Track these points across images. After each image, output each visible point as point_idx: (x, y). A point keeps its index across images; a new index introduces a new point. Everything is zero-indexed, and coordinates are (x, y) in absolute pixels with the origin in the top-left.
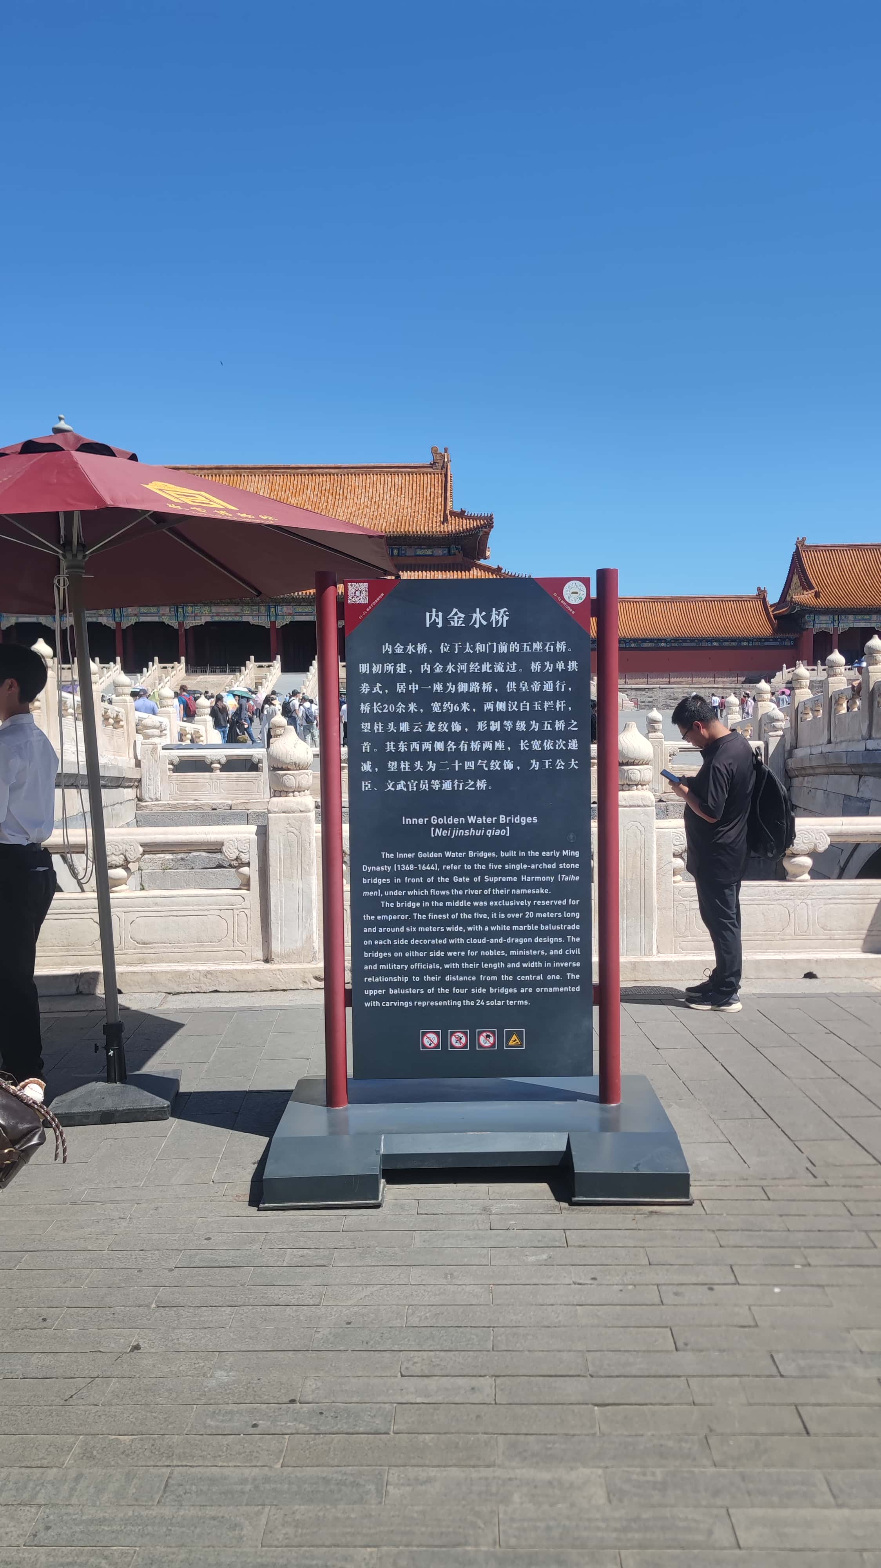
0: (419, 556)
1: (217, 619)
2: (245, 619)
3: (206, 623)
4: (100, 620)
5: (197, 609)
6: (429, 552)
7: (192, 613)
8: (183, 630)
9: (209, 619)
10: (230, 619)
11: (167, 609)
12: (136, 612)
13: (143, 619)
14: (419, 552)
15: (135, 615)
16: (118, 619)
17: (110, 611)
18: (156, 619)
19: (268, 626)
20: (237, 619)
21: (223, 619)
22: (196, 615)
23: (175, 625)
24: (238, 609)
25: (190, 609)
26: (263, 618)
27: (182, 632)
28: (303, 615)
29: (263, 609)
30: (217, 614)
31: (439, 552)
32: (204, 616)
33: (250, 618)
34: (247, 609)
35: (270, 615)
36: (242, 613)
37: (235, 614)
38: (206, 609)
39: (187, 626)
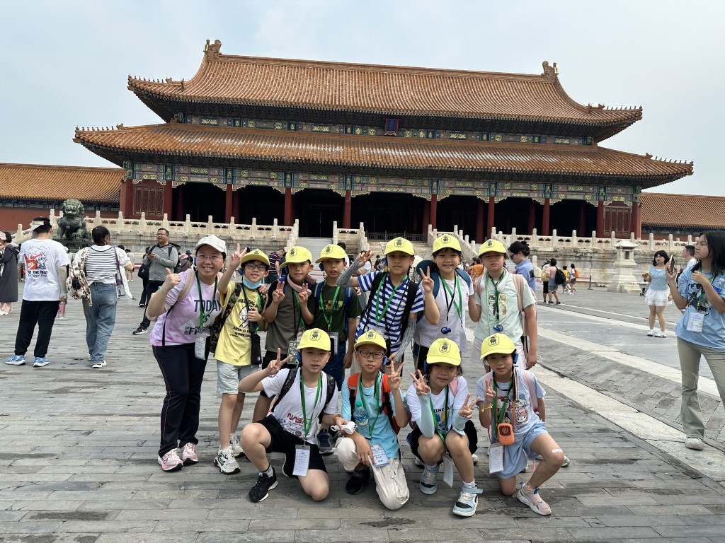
0: (558, 143)
1: (382, 190)
2: (408, 191)
3: (372, 193)
4: (271, 184)
5: (364, 180)
6: (566, 141)
7: (360, 183)
8: (350, 199)
9: (374, 189)
10: (395, 190)
11: (337, 178)
12: (307, 179)
13: (313, 186)
15: (305, 181)
16: (289, 185)
17: (281, 175)
18: (324, 187)
19: (429, 198)
20: (401, 190)
21: (388, 190)
22: (363, 184)
23: (343, 194)
24: (403, 182)
25: (358, 179)
26: (426, 191)
27: (348, 201)
28: (463, 189)
29: (426, 183)
30: (383, 185)
31: (576, 142)
32: (370, 187)
33: (414, 191)
34: (411, 182)
35: (432, 188)
36: (406, 185)
37: (400, 186)
38: (373, 180)
39: (353, 195)
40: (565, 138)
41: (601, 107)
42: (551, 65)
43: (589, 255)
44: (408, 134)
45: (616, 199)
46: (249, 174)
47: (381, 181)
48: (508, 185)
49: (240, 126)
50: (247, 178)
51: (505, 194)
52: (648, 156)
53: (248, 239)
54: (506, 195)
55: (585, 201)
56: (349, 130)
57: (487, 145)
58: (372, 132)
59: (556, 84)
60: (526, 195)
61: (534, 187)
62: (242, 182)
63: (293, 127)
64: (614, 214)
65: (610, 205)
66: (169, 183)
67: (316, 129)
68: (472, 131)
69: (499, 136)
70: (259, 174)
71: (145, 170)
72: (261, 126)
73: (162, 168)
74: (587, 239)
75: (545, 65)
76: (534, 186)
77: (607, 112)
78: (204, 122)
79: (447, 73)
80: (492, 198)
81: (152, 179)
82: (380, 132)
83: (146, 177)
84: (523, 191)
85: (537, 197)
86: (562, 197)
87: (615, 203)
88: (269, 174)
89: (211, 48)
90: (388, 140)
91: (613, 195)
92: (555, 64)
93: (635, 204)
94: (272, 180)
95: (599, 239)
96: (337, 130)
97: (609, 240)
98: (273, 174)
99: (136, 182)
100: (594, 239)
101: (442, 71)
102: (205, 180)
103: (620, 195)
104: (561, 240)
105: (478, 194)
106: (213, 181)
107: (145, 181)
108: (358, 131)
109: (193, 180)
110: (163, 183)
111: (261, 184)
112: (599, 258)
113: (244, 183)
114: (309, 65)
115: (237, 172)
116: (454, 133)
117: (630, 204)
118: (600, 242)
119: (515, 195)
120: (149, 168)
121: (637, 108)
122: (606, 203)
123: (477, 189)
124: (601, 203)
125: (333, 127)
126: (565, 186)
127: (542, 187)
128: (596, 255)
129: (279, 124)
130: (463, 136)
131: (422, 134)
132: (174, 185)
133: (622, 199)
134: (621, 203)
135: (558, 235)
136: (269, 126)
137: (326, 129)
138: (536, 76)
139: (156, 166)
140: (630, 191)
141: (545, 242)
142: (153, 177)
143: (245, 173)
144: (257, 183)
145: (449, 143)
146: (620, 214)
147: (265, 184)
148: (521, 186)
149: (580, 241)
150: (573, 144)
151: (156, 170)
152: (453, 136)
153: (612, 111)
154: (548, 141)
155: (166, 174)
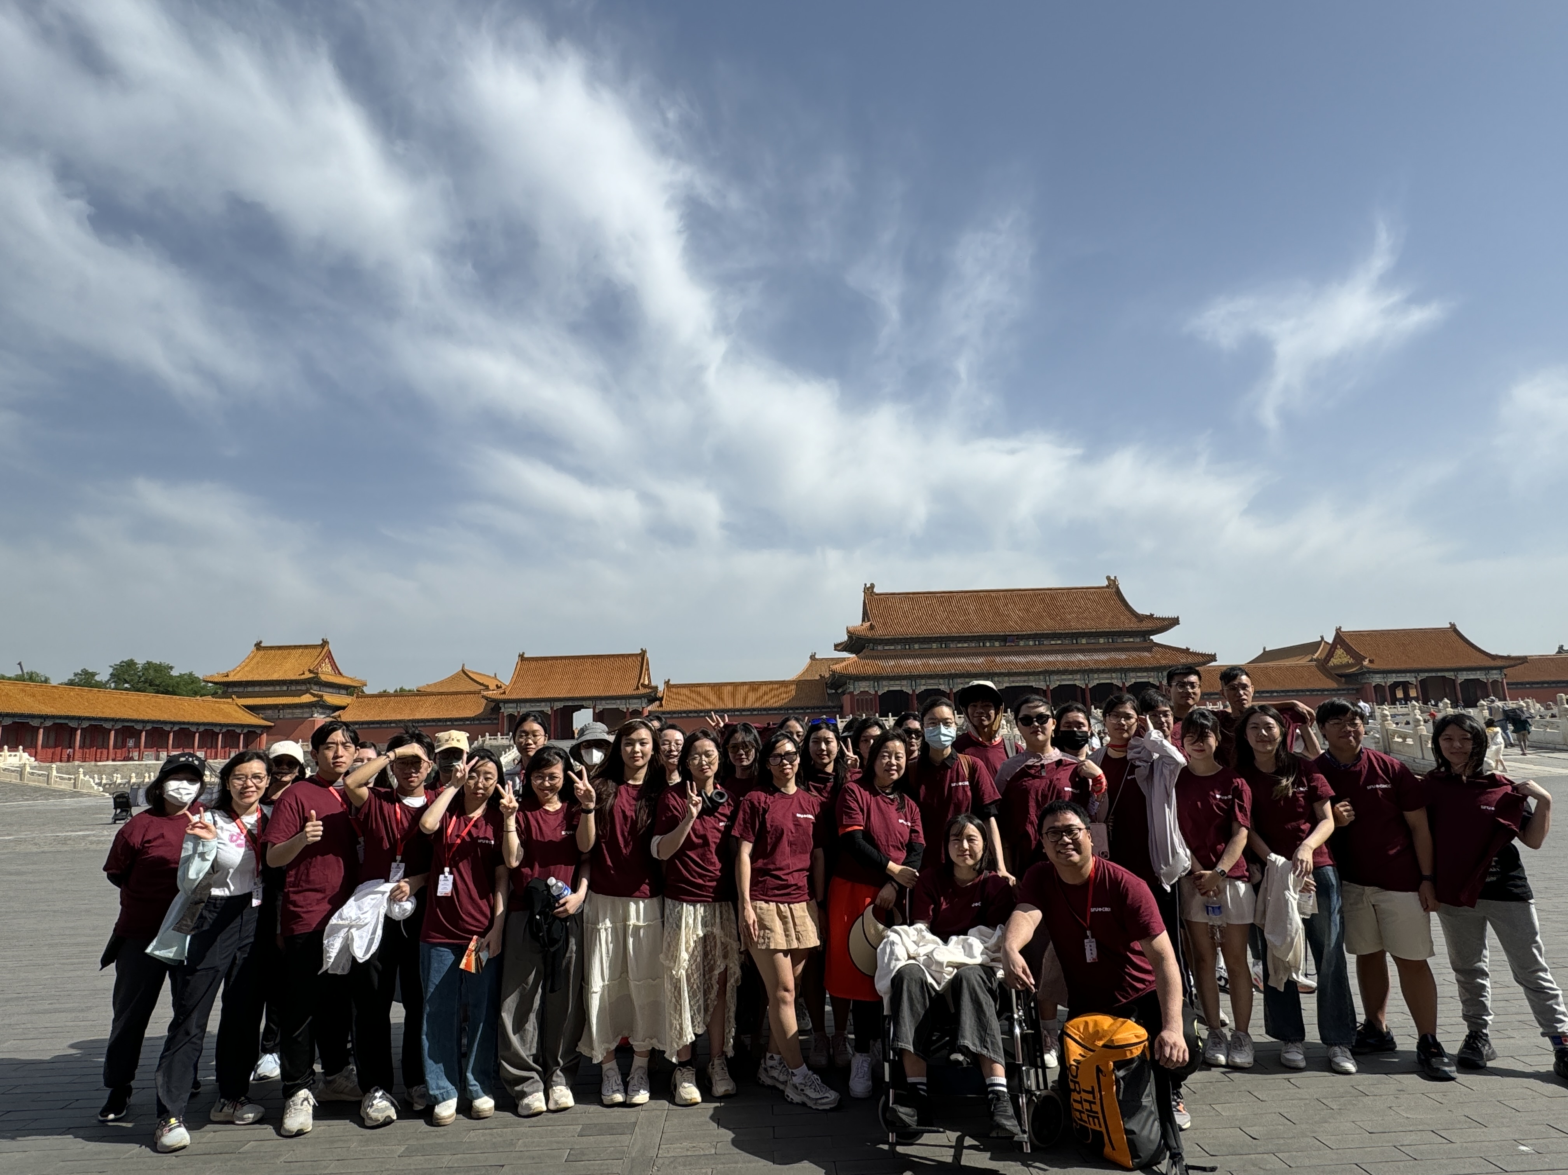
0: (1126, 642)
1: (1013, 685)
2: (1030, 684)
6: (1131, 640)
9: (1008, 685)
10: (1021, 684)
14: (1125, 640)
17: (947, 680)
20: (1025, 684)
21: (1017, 684)
24: (1026, 678)
28: (1069, 680)
29: (1042, 677)
30: (1013, 682)
31: (1138, 640)
34: (1030, 678)
35: (1045, 681)
36: (1029, 681)
37: (1024, 681)
38: (1006, 679)
40: (1130, 638)
41: (1152, 615)
42: (1113, 578)
44: (1022, 643)
46: (926, 681)
47: (1011, 679)
48: (1097, 675)
49: (909, 649)
52: (1188, 649)
54: (1096, 682)
56: (981, 644)
58: (997, 644)
59: (1118, 593)
60: (1109, 681)
61: (1114, 675)
63: (943, 646)
66: (876, 692)
67: (959, 645)
68: (1065, 638)
69: (1084, 642)
70: (932, 681)
71: (862, 685)
73: (872, 683)
75: (1108, 578)
77: (1157, 618)
78: (886, 648)
80: (1087, 685)
81: (867, 690)
82: (1002, 644)
83: (862, 690)
84: (1107, 679)
85: (1117, 682)
86: (1133, 681)
88: (939, 681)
89: (868, 589)
90: (1008, 649)
92: (1115, 577)
94: (941, 684)
96: (973, 645)
98: (941, 680)
99: (855, 693)
101: (1035, 590)
102: (898, 688)
105: (1077, 683)
106: (904, 688)
107: (861, 692)
108: (988, 644)
109: (891, 689)
110: (873, 693)
113: (923, 688)
114: (937, 594)
115: (918, 681)
116: (1053, 640)
119: (1101, 682)
120: (864, 683)
121: (1176, 616)
123: (1076, 680)
125: (970, 644)
126: (1135, 673)
127: (1119, 674)
129: (934, 645)
130: (1059, 642)
131: (1031, 643)
132: (880, 693)
136: (928, 647)
137: (966, 645)
138: (1103, 587)
139: (868, 682)
143: (923, 682)
145: (1051, 648)
148: (1105, 676)
150: (1136, 641)
152: (1053, 642)
153: (1160, 618)
154: (1119, 641)
155: (874, 687)
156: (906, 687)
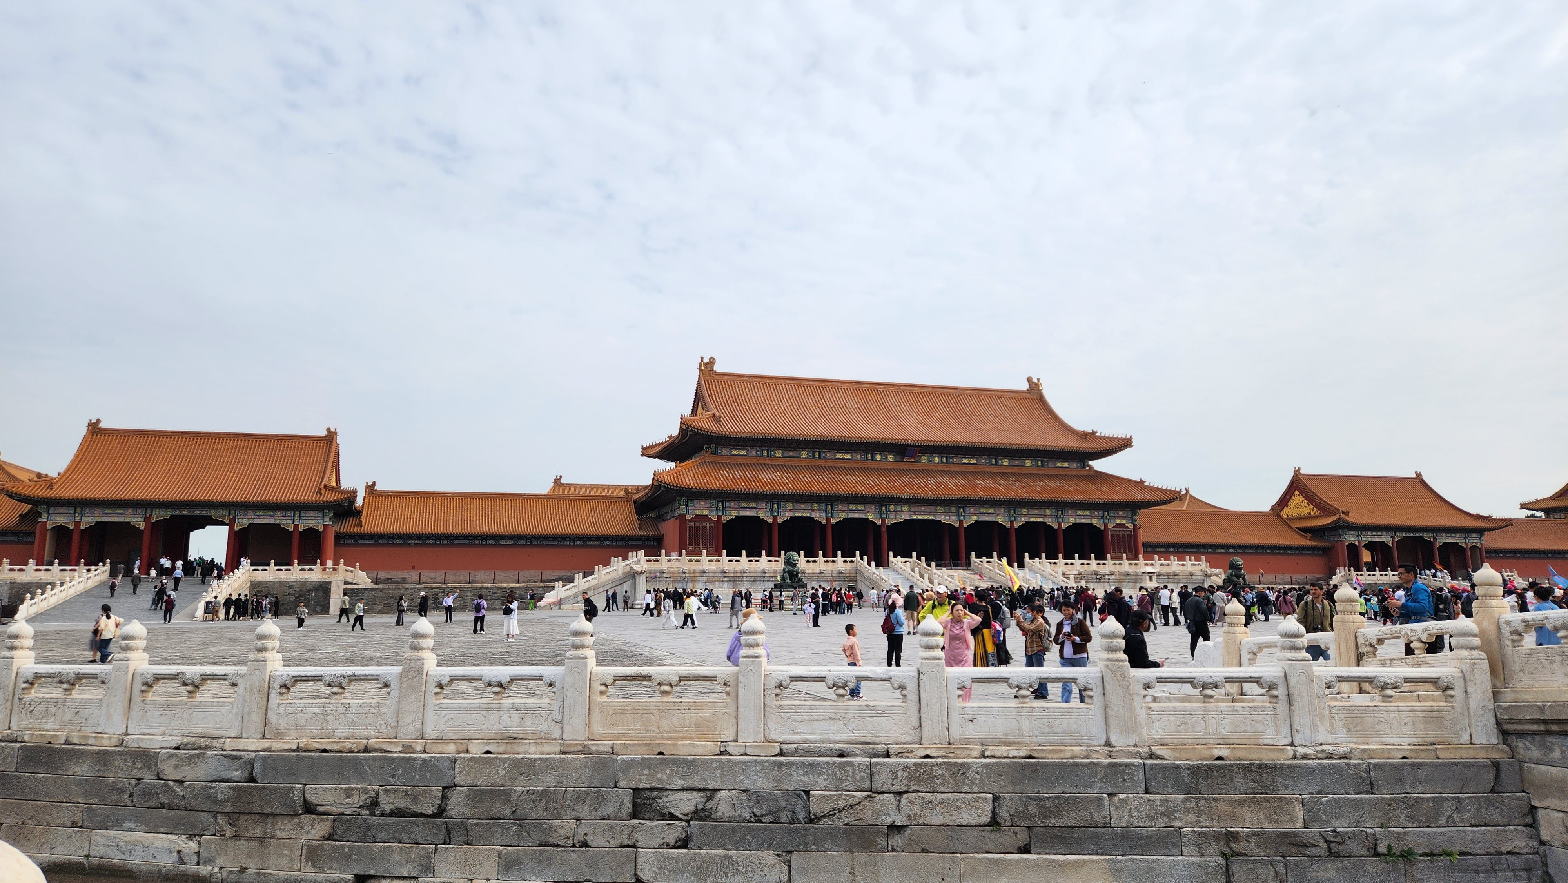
0: (1059, 467)
1: (915, 517)
3: (905, 520)
4: (813, 516)
5: (898, 508)
6: (1066, 465)
7: (893, 512)
9: (908, 517)
10: (926, 517)
11: (873, 507)
12: (846, 509)
13: (851, 515)
14: (1059, 464)
15: (844, 511)
16: (829, 515)
17: (823, 507)
18: (862, 516)
19: (957, 525)
20: (932, 517)
21: (920, 517)
22: (897, 513)
23: (879, 522)
24: (932, 509)
25: (892, 508)
26: (953, 518)
27: (884, 529)
28: (987, 515)
29: (953, 509)
30: (915, 513)
31: (1075, 465)
32: (904, 515)
33: (943, 517)
34: (940, 509)
35: (958, 515)
36: (936, 513)
37: (930, 513)
38: (906, 508)
39: (888, 523)
40: (1065, 462)
41: (1094, 433)
43: (1107, 577)
44: (924, 459)
45: (1118, 521)
46: (794, 506)
47: (914, 509)
48: (1025, 510)
49: (768, 456)
50: (790, 510)
51: (1023, 519)
52: (1142, 482)
53: (818, 572)
55: (1091, 524)
56: (869, 457)
57: (995, 470)
58: (890, 458)
59: (1043, 401)
60: (1041, 520)
62: (787, 514)
63: (817, 458)
64: (1118, 535)
65: (1114, 527)
66: (720, 518)
67: (838, 456)
69: (1006, 460)
70: (803, 506)
71: (698, 505)
72: (787, 455)
73: (714, 503)
74: (1103, 562)
76: (1047, 511)
77: (1100, 438)
78: (734, 452)
79: (939, 390)
81: (705, 514)
82: (899, 460)
83: (698, 512)
84: (1038, 516)
85: (1051, 521)
86: (1072, 520)
87: (1118, 525)
88: (812, 506)
90: (908, 466)
91: (1115, 518)
92: (1038, 380)
93: (1135, 526)
94: (814, 511)
95: (1113, 562)
96: (858, 456)
97: (1122, 562)
98: (815, 505)
99: (688, 517)
100: (1109, 562)
101: (933, 387)
102: (753, 514)
103: (1122, 517)
104: (1082, 564)
105: (1000, 520)
106: (761, 514)
107: (697, 516)
108: (878, 457)
109: (742, 513)
110: (714, 518)
111: (804, 515)
112: (1116, 579)
113: (788, 515)
114: (804, 382)
115: (782, 505)
116: (966, 458)
117: (1130, 526)
118: (1115, 564)
119: (1032, 520)
120: (702, 503)
121: (1128, 437)
122: (1110, 526)
123: (998, 515)
124: (1106, 525)
125: (855, 455)
126: (1073, 510)
127: (1054, 511)
128: (1113, 576)
129: (804, 452)
130: (974, 461)
131: (937, 460)
132: (725, 520)
133: (1124, 522)
134: (1123, 525)
135: (1080, 559)
136: (795, 455)
137: (848, 456)
138: (1022, 392)
139: (708, 502)
140: (1130, 515)
141: (1069, 566)
142: (705, 513)
143: (790, 505)
144: (800, 515)
145: (963, 468)
146: (1123, 535)
147: (808, 515)
148: (1036, 512)
149: (1098, 564)
150: (1071, 467)
151: (708, 505)
152: (965, 461)
153: (1104, 438)
154: (1050, 465)
155: (717, 509)
156: (764, 513)
